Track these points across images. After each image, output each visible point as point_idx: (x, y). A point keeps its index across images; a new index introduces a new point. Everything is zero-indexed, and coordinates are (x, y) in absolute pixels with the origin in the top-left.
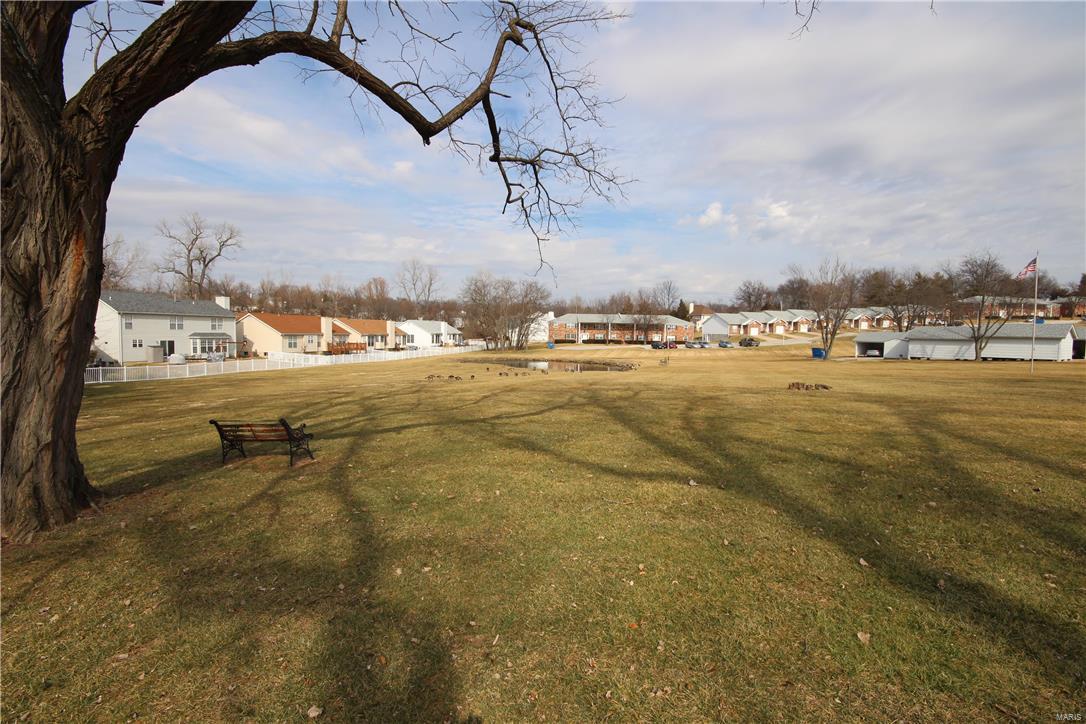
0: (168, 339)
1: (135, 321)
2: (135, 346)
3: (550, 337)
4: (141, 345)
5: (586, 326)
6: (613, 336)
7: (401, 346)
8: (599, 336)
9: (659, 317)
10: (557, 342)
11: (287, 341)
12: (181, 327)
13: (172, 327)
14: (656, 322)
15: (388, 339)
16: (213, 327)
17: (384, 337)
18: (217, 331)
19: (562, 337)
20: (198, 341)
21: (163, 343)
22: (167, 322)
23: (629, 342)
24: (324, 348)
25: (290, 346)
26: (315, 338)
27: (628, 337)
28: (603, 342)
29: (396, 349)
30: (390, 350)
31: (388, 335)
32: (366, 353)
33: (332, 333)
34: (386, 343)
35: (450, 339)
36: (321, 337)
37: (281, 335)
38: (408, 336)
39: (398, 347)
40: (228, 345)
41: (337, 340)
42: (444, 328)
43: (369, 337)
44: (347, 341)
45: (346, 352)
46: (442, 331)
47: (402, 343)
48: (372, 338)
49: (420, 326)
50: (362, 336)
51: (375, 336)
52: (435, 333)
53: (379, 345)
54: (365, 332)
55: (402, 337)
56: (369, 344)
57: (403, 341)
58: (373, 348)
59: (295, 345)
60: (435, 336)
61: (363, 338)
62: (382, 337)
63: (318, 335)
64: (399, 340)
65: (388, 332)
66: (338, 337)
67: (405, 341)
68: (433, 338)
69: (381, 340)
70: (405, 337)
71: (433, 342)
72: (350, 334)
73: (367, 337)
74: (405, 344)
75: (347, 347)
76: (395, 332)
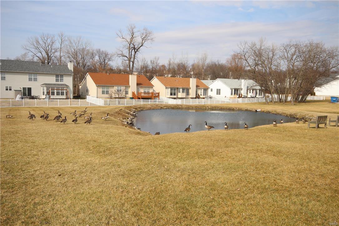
0: (27, 87)
1: (8, 76)
2: (7, 89)
4: (10, 90)
7: (201, 97)
11: (100, 90)
12: (35, 80)
13: (30, 79)
15: (190, 91)
16: (57, 80)
17: (187, 90)
18: (59, 83)
20: (45, 88)
21: (24, 89)
22: (27, 77)
24: (130, 95)
25: (103, 93)
26: (123, 88)
30: (192, 98)
31: (190, 88)
32: (159, 99)
33: (137, 85)
34: (188, 94)
35: (250, 92)
36: (129, 87)
37: (96, 86)
38: (217, 90)
39: (199, 97)
40: (65, 91)
41: (142, 90)
42: (244, 84)
43: (171, 89)
44: (151, 91)
45: (143, 98)
46: (242, 87)
47: (203, 94)
48: (175, 89)
49: (225, 83)
50: (166, 88)
51: (177, 88)
52: (234, 88)
53: (180, 95)
54: (168, 86)
55: (203, 90)
56: (171, 94)
57: (204, 93)
58: (175, 97)
59: (107, 92)
60: (233, 90)
61: (166, 90)
62: (183, 89)
63: (125, 87)
64: (201, 92)
65: (191, 86)
66: (143, 88)
67: (206, 93)
68: (232, 91)
69: (183, 92)
70: (206, 90)
71: (232, 94)
72: (154, 86)
73: (170, 89)
74: (206, 95)
75: (146, 95)
76: (197, 86)
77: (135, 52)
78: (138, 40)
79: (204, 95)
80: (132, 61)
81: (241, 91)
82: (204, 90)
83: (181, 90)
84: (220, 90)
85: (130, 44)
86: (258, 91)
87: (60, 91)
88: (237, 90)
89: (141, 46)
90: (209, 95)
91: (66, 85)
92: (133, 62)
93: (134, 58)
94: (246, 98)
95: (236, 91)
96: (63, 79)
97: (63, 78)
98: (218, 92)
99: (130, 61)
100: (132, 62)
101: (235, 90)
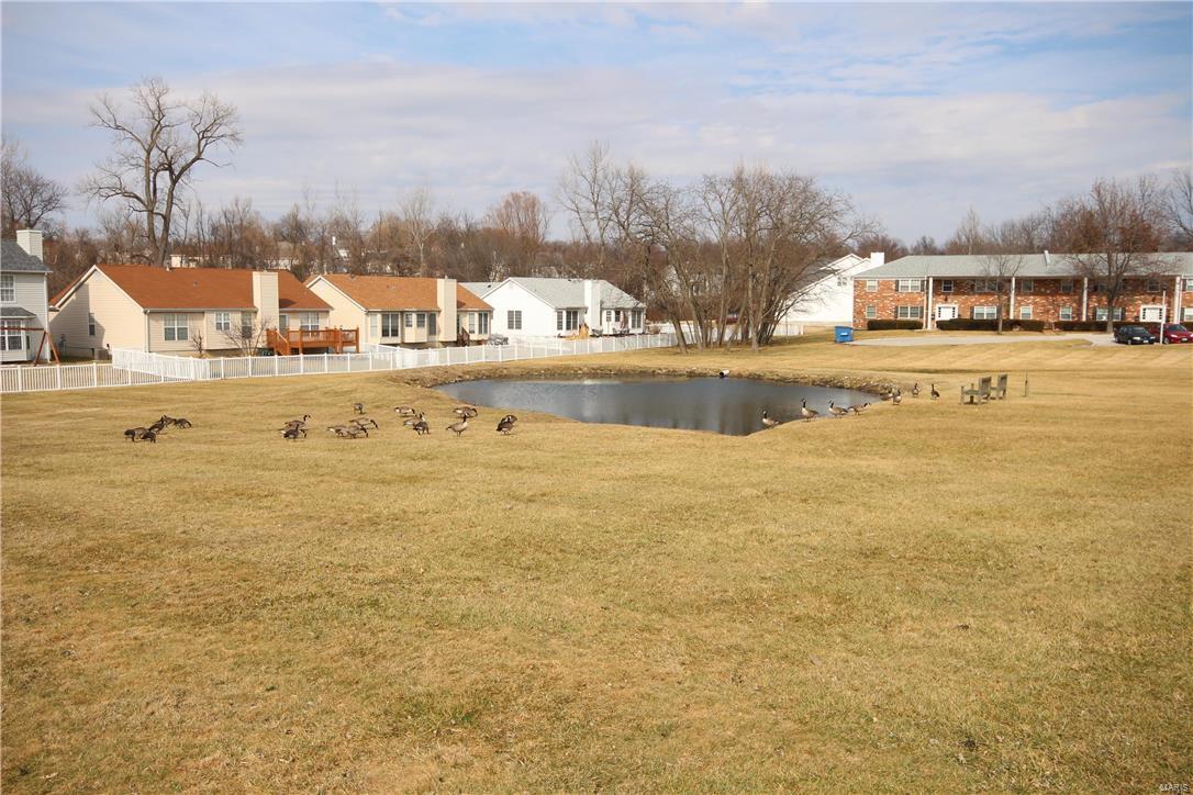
3: (858, 312)
5: (946, 286)
6: (1025, 309)
7: (473, 337)
8: (986, 310)
9: (1154, 257)
10: (874, 326)
11: (160, 326)
14: (1143, 271)
15: (440, 321)
17: (429, 318)
19: (888, 315)
23: (1067, 327)
24: (260, 341)
25: (169, 335)
26: (235, 319)
27: (1066, 312)
28: (989, 326)
29: (462, 341)
30: (446, 344)
31: (440, 312)
32: (358, 351)
33: (280, 307)
34: (433, 330)
35: (609, 319)
36: (253, 315)
37: (145, 312)
38: (510, 313)
39: (465, 339)
40: (23, 334)
41: (294, 324)
42: (592, 293)
43: (385, 315)
44: (323, 324)
45: (307, 351)
46: (588, 302)
47: (476, 329)
48: (395, 317)
49: (536, 291)
50: (368, 313)
51: (402, 312)
52: (565, 307)
53: (413, 333)
54: (374, 305)
55: (476, 315)
56: (385, 333)
57: (480, 325)
58: (397, 340)
59: (183, 335)
60: (564, 314)
61: (369, 319)
62: (420, 316)
63: (242, 312)
64: (470, 322)
65: (441, 303)
66: (300, 315)
67: (486, 325)
68: (560, 317)
69: (420, 324)
70: (486, 315)
71: (560, 327)
72: (332, 309)
73: (379, 316)
74: (486, 332)
75: (308, 339)
76: (460, 305)
77: (174, 182)
78: (182, 137)
79: (480, 332)
80: (164, 212)
81: (585, 316)
82: (480, 315)
83: (414, 318)
84: (519, 313)
85: (149, 152)
86: (630, 313)
87: (6, 336)
88: (575, 313)
89: (193, 161)
90: (493, 332)
91: (28, 313)
92: (166, 219)
93: (170, 204)
94: (601, 335)
95: (572, 317)
96: (12, 291)
97: (12, 285)
98: (515, 320)
99: (151, 212)
100: (164, 217)
101: (568, 313)
